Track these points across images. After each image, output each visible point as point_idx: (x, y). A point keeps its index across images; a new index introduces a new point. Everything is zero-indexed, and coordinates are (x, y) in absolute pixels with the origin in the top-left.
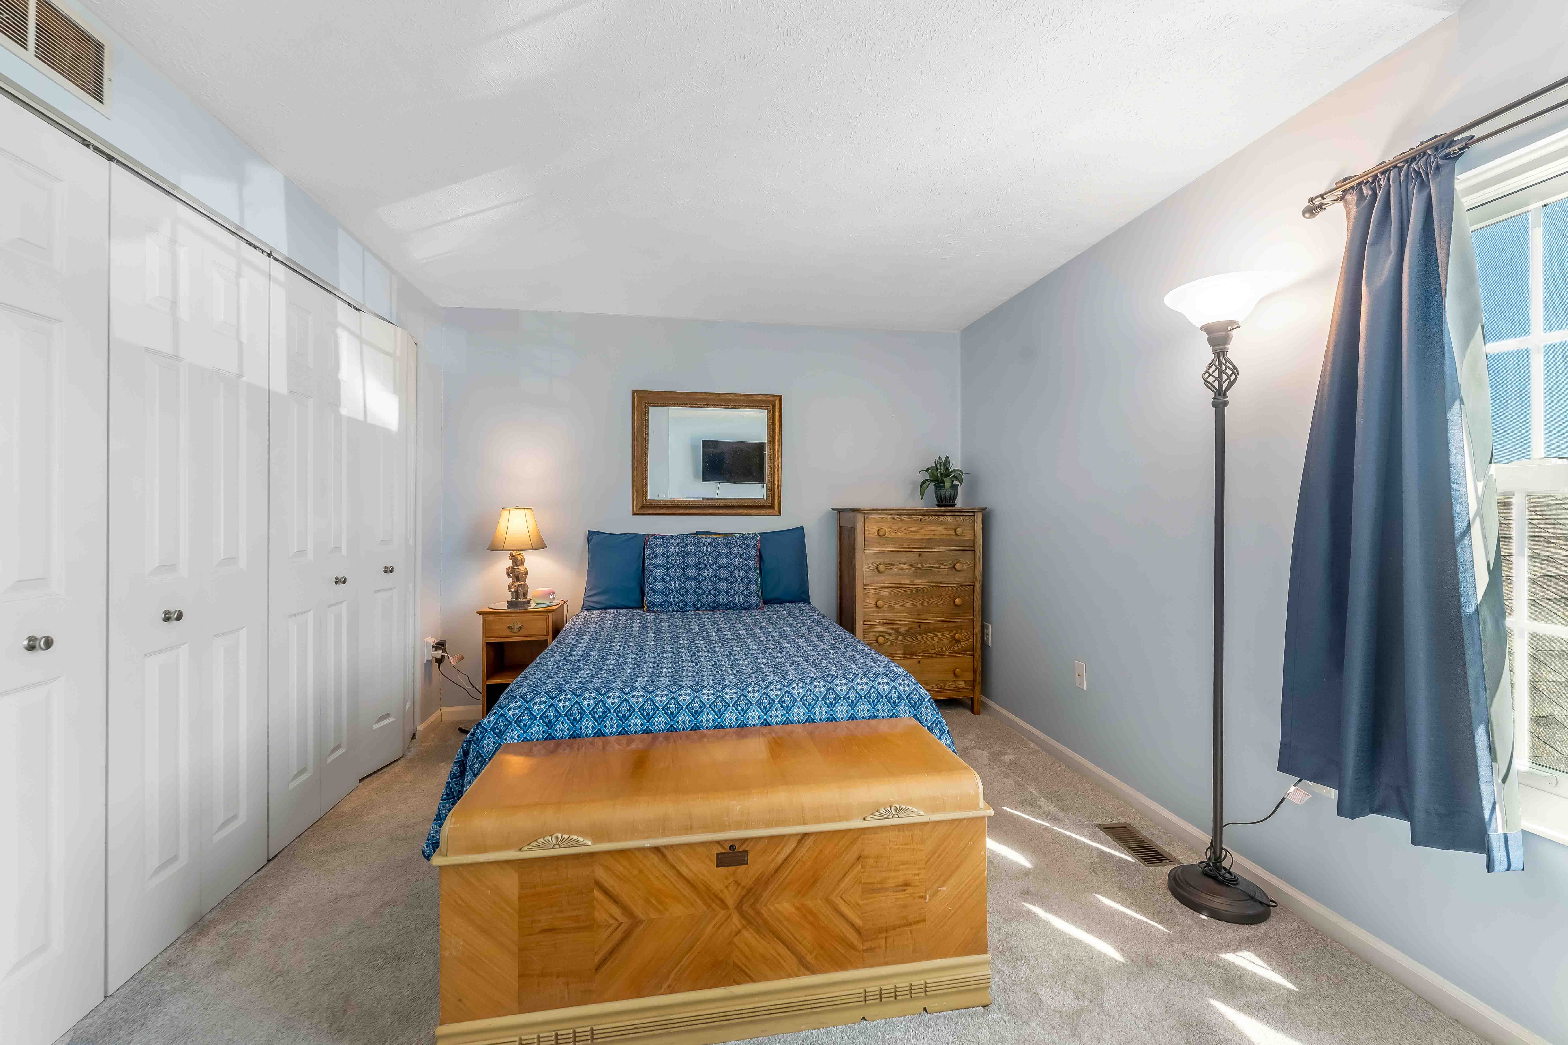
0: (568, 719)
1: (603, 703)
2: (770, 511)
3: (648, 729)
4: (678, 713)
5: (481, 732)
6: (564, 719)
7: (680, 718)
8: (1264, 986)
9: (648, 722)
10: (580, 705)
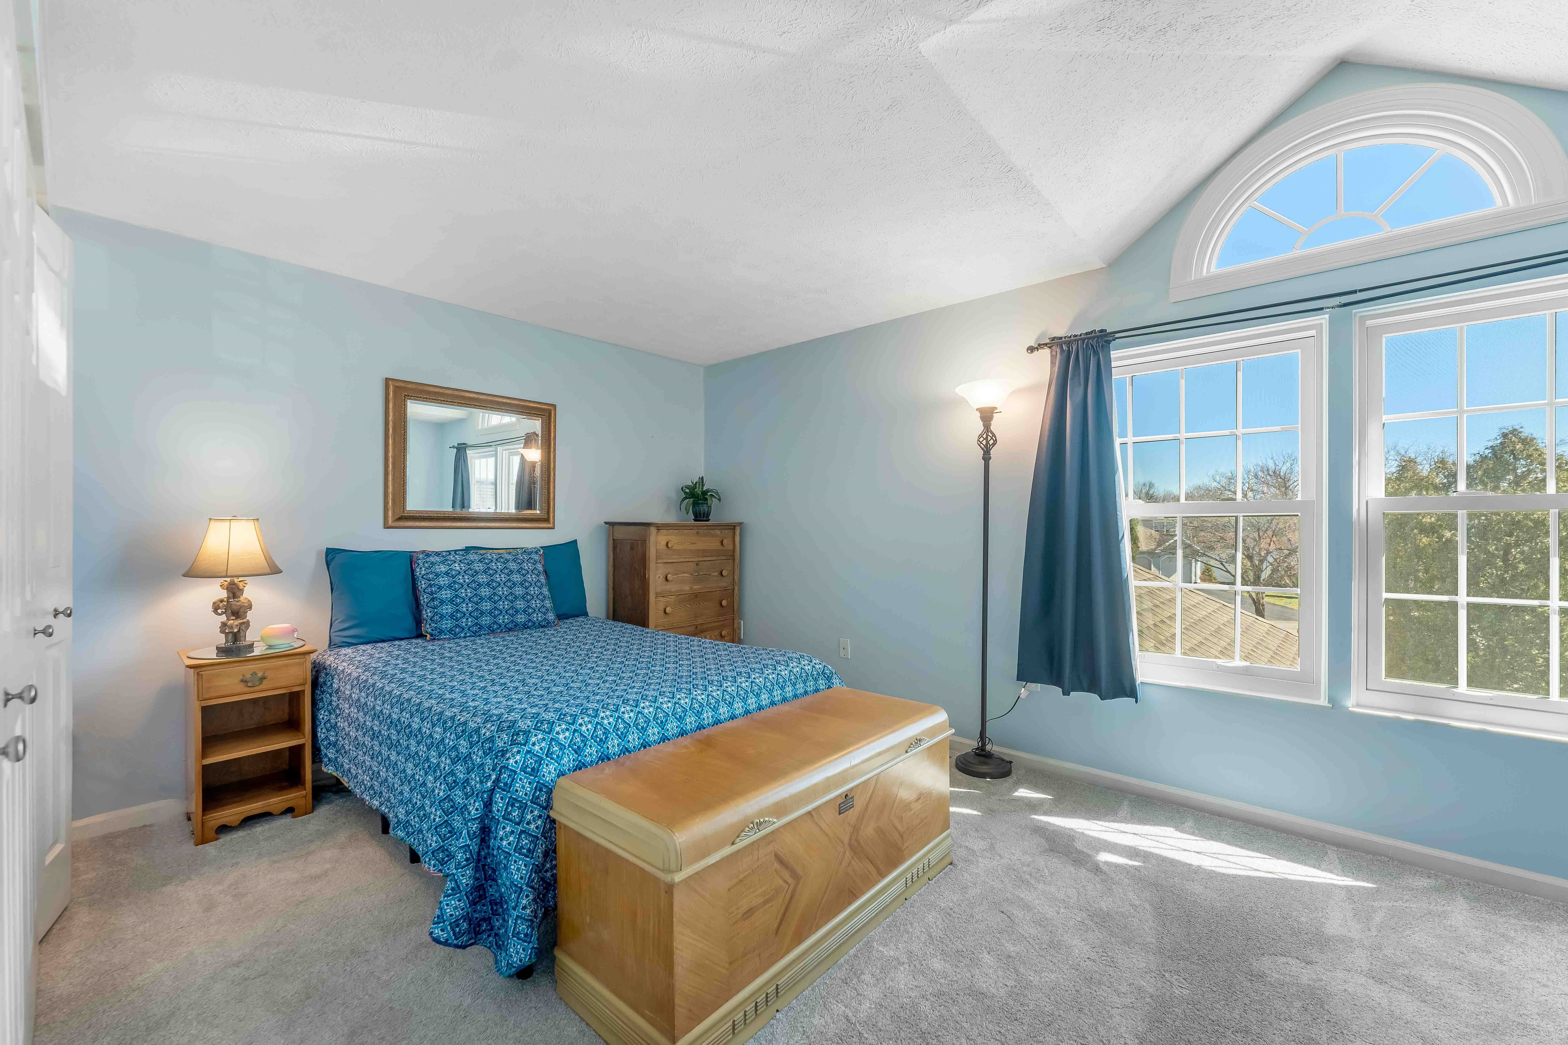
0: (595, 741)
1: (621, 719)
2: (544, 525)
3: (664, 736)
4: (685, 716)
5: (509, 776)
6: (591, 742)
7: (688, 720)
8: (1041, 802)
9: (663, 729)
10: (602, 726)
